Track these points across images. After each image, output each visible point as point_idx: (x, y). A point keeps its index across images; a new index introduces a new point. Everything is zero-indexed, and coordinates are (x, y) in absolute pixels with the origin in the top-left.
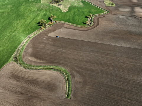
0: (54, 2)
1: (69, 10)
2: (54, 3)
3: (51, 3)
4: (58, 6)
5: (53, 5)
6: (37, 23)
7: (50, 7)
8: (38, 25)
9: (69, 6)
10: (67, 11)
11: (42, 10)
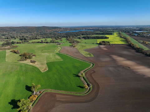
0: (25, 58)
1: (48, 68)
2: (25, 60)
3: (20, 60)
4: (31, 64)
5: (25, 62)
6: (9, 103)
7: (21, 66)
8: (13, 108)
9: (45, 62)
10: (48, 69)
11: (11, 73)
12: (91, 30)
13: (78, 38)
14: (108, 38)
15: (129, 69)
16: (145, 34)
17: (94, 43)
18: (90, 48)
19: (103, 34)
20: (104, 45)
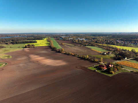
12: (25, 36)
13: (5, 44)
14: (36, 42)
15: (37, 62)
16: (66, 38)
17: (19, 47)
18: (13, 51)
19: (34, 39)
20: (29, 48)
